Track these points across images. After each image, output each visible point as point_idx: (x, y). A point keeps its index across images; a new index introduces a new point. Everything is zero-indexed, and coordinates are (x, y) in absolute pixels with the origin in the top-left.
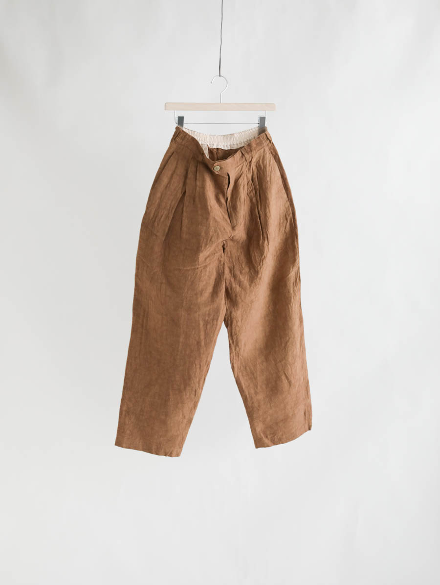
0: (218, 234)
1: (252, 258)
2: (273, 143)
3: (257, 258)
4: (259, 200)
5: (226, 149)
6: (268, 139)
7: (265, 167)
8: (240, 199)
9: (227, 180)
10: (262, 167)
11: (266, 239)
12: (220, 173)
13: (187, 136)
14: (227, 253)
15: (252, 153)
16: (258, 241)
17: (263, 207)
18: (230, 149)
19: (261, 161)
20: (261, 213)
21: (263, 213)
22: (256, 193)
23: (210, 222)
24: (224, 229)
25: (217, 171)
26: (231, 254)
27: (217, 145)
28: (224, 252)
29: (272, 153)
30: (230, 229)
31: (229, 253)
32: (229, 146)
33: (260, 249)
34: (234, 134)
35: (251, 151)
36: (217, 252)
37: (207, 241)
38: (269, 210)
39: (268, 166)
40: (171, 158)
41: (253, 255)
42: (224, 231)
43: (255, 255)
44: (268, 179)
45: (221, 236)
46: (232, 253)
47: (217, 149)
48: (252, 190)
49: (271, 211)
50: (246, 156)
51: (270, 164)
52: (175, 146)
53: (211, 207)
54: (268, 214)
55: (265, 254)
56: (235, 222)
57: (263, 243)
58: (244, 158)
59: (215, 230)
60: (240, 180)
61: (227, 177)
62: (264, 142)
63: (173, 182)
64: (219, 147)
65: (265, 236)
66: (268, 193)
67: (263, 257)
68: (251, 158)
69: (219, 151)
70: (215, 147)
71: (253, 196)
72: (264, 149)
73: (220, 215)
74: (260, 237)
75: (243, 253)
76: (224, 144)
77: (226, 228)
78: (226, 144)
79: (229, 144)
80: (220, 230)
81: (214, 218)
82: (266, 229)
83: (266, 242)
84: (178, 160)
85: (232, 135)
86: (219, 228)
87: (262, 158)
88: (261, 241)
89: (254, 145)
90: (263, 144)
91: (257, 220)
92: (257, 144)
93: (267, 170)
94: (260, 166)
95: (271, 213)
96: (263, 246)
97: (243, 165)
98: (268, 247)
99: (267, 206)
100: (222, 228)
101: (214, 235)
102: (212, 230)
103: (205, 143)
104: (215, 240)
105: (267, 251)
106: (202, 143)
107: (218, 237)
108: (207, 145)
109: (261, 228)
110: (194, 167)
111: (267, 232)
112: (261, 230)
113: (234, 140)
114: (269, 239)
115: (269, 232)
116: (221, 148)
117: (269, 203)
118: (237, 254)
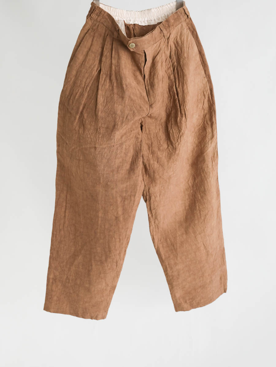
0: (134, 112)
1: (170, 136)
2: (190, 19)
3: (175, 135)
4: (177, 77)
5: (144, 25)
6: (186, 13)
7: (182, 43)
8: (157, 76)
9: (144, 57)
10: (180, 43)
11: (184, 116)
12: (135, 50)
13: (103, 13)
14: (145, 131)
15: (170, 29)
16: (176, 118)
17: (180, 84)
18: (147, 24)
19: (178, 37)
20: (179, 90)
21: (181, 90)
22: (174, 70)
23: (126, 101)
24: (141, 107)
25: (133, 49)
27: (135, 21)
28: (142, 129)
29: (189, 29)
30: (147, 106)
31: (147, 130)
32: (146, 22)
33: (178, 126)
34: (151, 9)
35: (169, 26)
36: (134, 130)
37: (123, 120)
38: (187, 87)
39: (185, 42)
40: (87, 34)
41: (171, 132)
42: (140, 109)
43: (173, 132)
44: (186, 55)
45: (137, 114)
46: (150, 130)
47: (134, 24)
48: (170, 67)
49: (188, 88)
50: (164, 32)
51: (187, 39)
52: (90, 23)
53: (126, 86)
54: (186, 91)
55: (182, 131)
56: (153, 99)
57: (181, 120)
58: (162, 34)
59: (131, 108)
60: (158, 58)
61: (144, 54)
62: (181, 17)
63: (88, 60)
64: (136, 23)
65: (183, 113)
66: (186, 69)
67: (181, 133)
68: (169, 34)
69: (136, 27)
70: (132, 23)
71: (171, 73)
72: (182, 25)
73: (138, 92)
74: (178, 114)
75: (161, 130)
76: (141, 19)
77: (142, 106)
78: (143, 20)
79: (146, 19)
80: (136, 108)
81: (130, 97)
82: (183, 106)
83: (184, 118)
84: (94, 37)
85: (149, 10)
86: (135, 107)
87: (179, 34)
89: (172, 21)
90: (181, 19)
91: (174, 97)
92: (175, 20)
93: (185, 45)
94: (177, 42)
95: (189, 90)
96: (181, 123)
97: (161, 42)
98: (186, 124)
99: (184, 83)
100: (138, 107)
101: (130, 113)
102: (127, 109)
103: (121, 19)
104: (131, 118)
105: (185, 127)
106: (118, 19)
107: (135, 115)
108: (124, 21)
109: (178, 105)
110: (110, 44)
111: (185, 109)
112: (179, 107)
113: (152, 15)
114: (186, 115)
115: (187, 109)
116: (138, 24)
117: (187, 80)
118: (156, 131)
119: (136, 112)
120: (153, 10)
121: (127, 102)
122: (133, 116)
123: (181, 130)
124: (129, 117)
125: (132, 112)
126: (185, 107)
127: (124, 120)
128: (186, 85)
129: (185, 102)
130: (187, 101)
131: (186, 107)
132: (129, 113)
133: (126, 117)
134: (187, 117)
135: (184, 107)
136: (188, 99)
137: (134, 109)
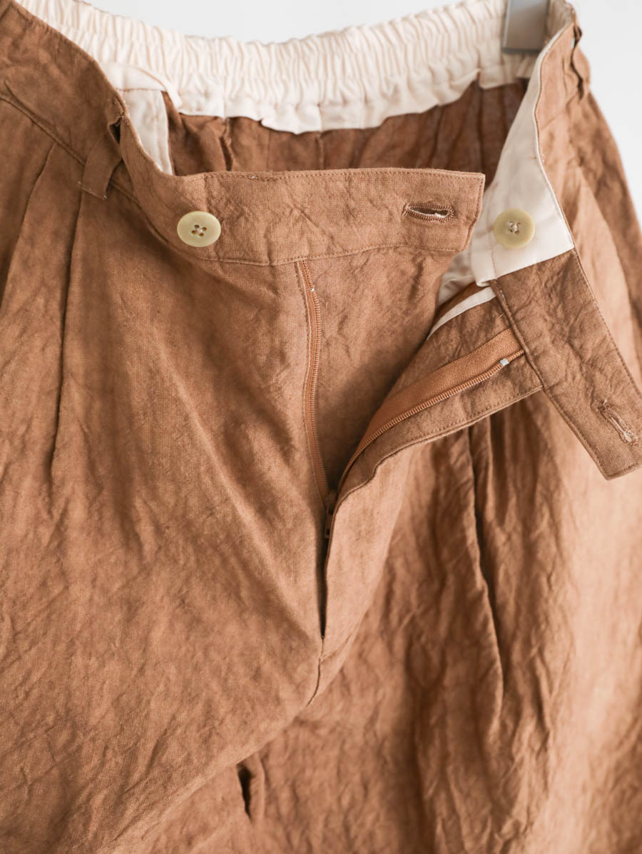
0: (209, 712)
1: (433, 833)
2: (592, 101)
3: (465, 830)
4: (490, 455)
5: (295, 126)
11: (528, 710)
14: (272, 799)
16: (477, 715)
17: (513, 501)
18: (317, 126)
21: (517, 539)
24: (257, 675)
26: (295, 798)
27: (236, 100)
29: (582, 161)
31: (285, 795)
32: (314, 111)
33: (485, 773)
34: (344, 33)
38: (555, 526)
41: (442, 809)
42: (254, 691)
43: (453, 810)
45: (230, 726)
46: (304, 792)
47: (235, 122)
49: (565, 531)
54: (546, 550)
55: (519, 812)
57: (509, 738)
59: (186, 684)
64: (247, 110)
65: (524, 689)
67: (507, 828)
69: (246, 140)
70: (218, 108)
74: (492, 697)
75: (376, 790)
76: (279, 92)
78: (293, 97)
79: (312, 94)
80: (224, 683)
81: (183, 601)
82: (527, 644)
83: (528, 728)
85: (334, 37)
86: (216, 671)
88: (495, 725)
95: (566, 544)
96: (512, 759)
98: (546, 761)
99: (539, 499)
100: (240, 669)
101: (182, 717)
102: (162, 688)
103: (148, 82)
104: (188, 760)
105: (538, 788)
106: (125, 80)
107: (215, 738)
108: (165, 94)
109: (493, 638)
110: (56, 234)
111: (538, 663)
112: (496, 649)
113: (349, 70)
114: (547, 710)
115: (552, 667)
116: (256, 118)
117: (559, 481)
119: (223, 707)
120: (356, 40)
121: (158, 634)
122: (206, 741)
123: (512, 802)
124: (173, 753)
125: (199, 709)
126: (541, 652)
127: (136, 777)
128: (546, 510)
129: (542, 618)
130: (556, 618)
131: (548, 656)
132: (174, 718)
133: (150, 746)
134: (553, 722)
135: (534, 651)
136: (560, 599)
137: (215, 686)
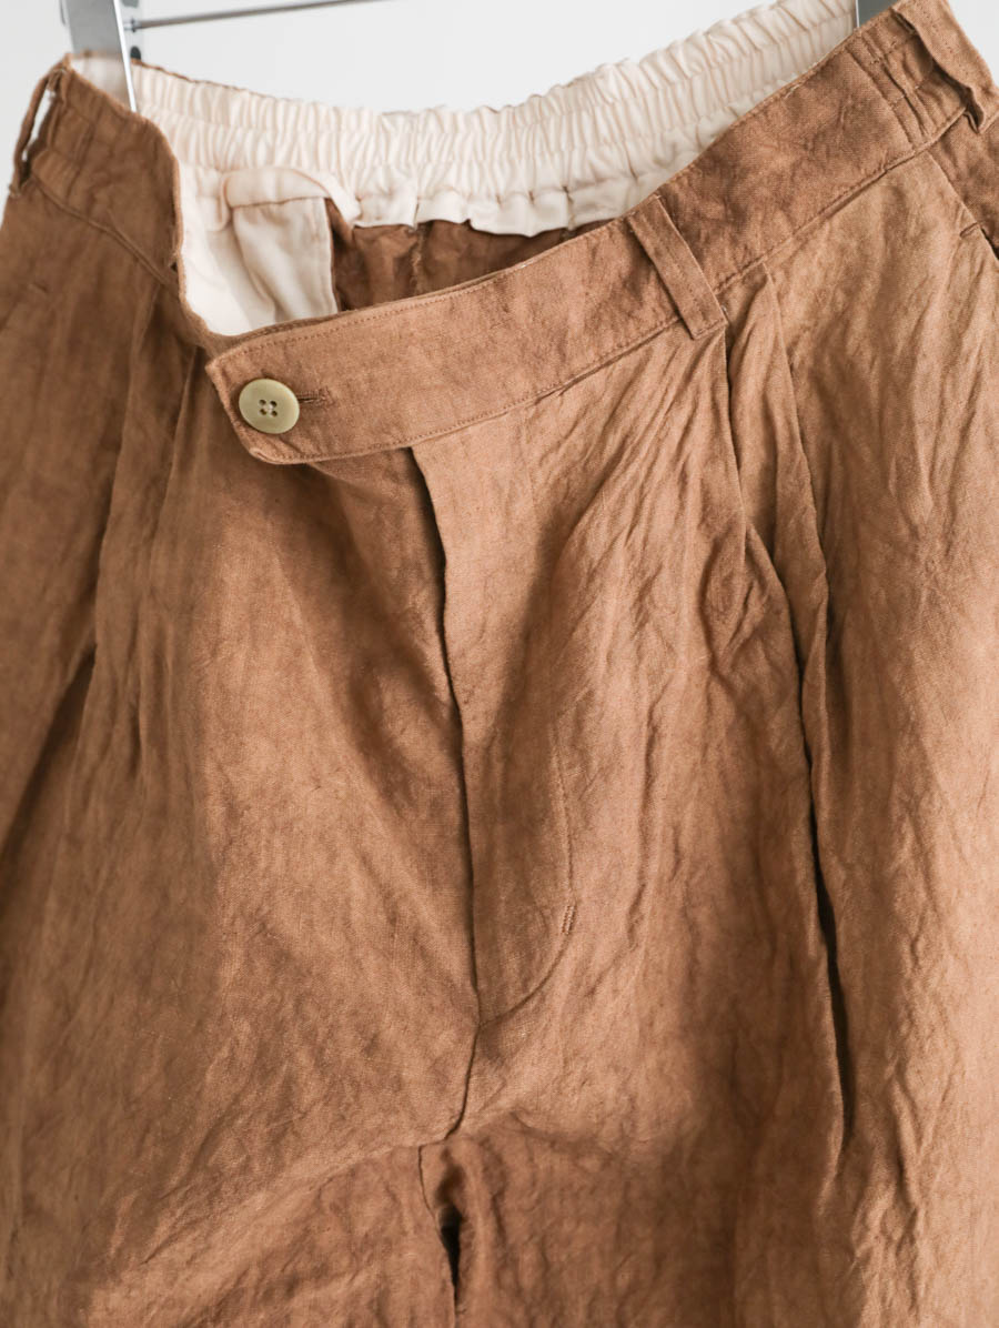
0: (287, 1099)
6: (937, 75)
7: (898, 379)
8: (579, 724)
10: (872, 379)
11: (881, 1172)
12: (309, 452)
15: (754, 235)
19: (860, 324)
20: (836, 877)
22: (800, 660)
23: (219, 959)
24: (372, 1046)
25: (285, 438)
30: (448, 1038)
35: (737, 217)
36: (322, 1274)
37: (163, 1170)
38: (924, 855)
39: (929, 363)
42: (362, 1070)
44: (924, 505)
48: (761, 632)
49: (942, 865)
50: (671, 272)
51: (956, 340)
53: (233, 813)
54: (910, 896)
56: (513, 965)
58: (651, 292)
59: (262, 1050)
60: (597, 531)
61: (408, 493)
62: (886, 111)
65: (872, 1133)
66: (919, 650)
68: (738, 295)
71: (768, 691)
72: (899, 194)
73: (358, 885)
77: (390, 1031)
80: (318, 1053)
81: (263, 927)
82: (879, 1054)
83: (881, 1204)
86: (309, 1036)
87: (870, 287)
89: (771, 158)
90: (882, 131)
92: (818, 147)
93: (923, 407)
94: (847, 373)
95: (942, 887)
96: (850, 1251)
97: (640, 369)
98: (913, 1260)
99: (896, 810)
100: (347, 1036)
101: (249, 1100)
102: (225, 1052)
103: (306, 188)
104: (245, 1168)
105: (899, 1303)
106: (279, 186)
107: (291, 1138)
108: (329, 202)
109: (831, 1041)
111: (897, 1090)
112: (833, 1063)
113: (604, 130)
114: (912, 1173)
115: (920, 1098)
116: (458, 219)
117: (929, 777)
118: (613, 1278)
119: (311, 1091)
120: (612, 86)
121: (230, 972)
122: (276, 1140)
124: (227, 1154)
125: (274, 1090)
126: (901, 1071)
127: (174, 1181)
128: (907, 828)
129: (903, 1013)
130: (926, 1014)
131: (913, 1079)
132: (236, 1099)
133: (200, 1136)
134: (924, 1191)
135: (890, 1069)
136: (934, 982)
137: (303, 1058)
